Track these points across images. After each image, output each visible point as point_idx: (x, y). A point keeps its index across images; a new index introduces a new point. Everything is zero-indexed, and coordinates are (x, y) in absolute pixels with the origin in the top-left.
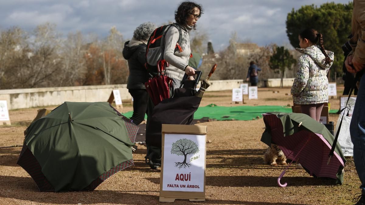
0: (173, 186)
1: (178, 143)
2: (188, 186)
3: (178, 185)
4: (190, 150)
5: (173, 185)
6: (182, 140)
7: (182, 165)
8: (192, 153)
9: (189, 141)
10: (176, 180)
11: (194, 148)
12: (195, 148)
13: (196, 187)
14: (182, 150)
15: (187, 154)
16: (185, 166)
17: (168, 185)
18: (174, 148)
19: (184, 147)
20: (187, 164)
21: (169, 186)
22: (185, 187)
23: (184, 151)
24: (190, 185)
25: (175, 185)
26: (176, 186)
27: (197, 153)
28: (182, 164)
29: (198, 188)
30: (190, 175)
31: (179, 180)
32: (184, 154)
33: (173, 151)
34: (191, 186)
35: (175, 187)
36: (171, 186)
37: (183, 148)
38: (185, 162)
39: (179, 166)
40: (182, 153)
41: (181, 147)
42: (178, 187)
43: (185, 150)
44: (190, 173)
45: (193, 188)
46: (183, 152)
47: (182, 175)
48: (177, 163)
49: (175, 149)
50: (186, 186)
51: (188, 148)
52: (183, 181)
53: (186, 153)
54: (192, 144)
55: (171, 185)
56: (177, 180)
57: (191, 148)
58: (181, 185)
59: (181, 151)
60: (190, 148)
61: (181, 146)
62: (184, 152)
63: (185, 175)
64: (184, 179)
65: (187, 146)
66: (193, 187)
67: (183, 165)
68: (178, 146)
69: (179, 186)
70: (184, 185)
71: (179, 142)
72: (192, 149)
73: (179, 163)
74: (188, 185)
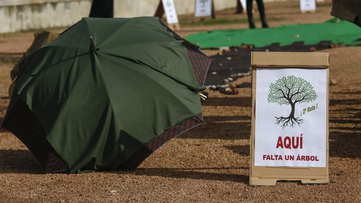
0: (273, 158)
1: (279, 83)
2: (298, 158)
3: (280, 156)
4: (302, 95)
5: (272, 156)
6: (287, 78)
7: (287, 122)
8: (304, 100)
9: (298, 80)
10: (277, 147)
11: (308, 91)
12: (310, 91)
13: (312, 158)
14: (287, 96)
15: (296, 101)
16: (293, 122)
17: (264, 156)
18: (273, 92)
19: (289, 90)
20: (295, 119)
21: (265, 159)
22: (293, 159)
23: (290, 97)
24: (302, 156)
25: (276, 156)
26: (278, 158)
27: (312, 100)
28: (287, 120)
29: (316, 160)
30: (301, 138)
31: (282, 147)
32: (291, 102)
33: (271, 98)
34: (304, 157)
35: (276, 159)
36: (268, 158)
37: (288, 92)
38: (292, 116)
39: (281, 123)
40: (287, 101)
41: (286, 91)
42: (282, 159)
43: (292, 95)
44: (302, 135)
45: (307, 160)
46: (288, 99)
47: (287, 138)
48: (278, 119)
49: (274, 95)
50: (295, 158)
51: (298, 93)
52: (290, 148)
53: (293, 101)
54: (303, 84)
55: (268, 156)
56: (280, 147)
57: (302, 92)
58: (286, 156)
59: (285, 97)
60: (300, 91)
61: (284, 89)
62: (290, 100)
63: (293, 138)
64: (291, 146)
65: (295, 89)
66: (308, 158)
67: (289, 121)
68: (280, 90)
69: (283, 157)
70: (291, 156)
71: (282, 81)
72: (304, 94)
73: (282, 118)
74: (299, 156)
